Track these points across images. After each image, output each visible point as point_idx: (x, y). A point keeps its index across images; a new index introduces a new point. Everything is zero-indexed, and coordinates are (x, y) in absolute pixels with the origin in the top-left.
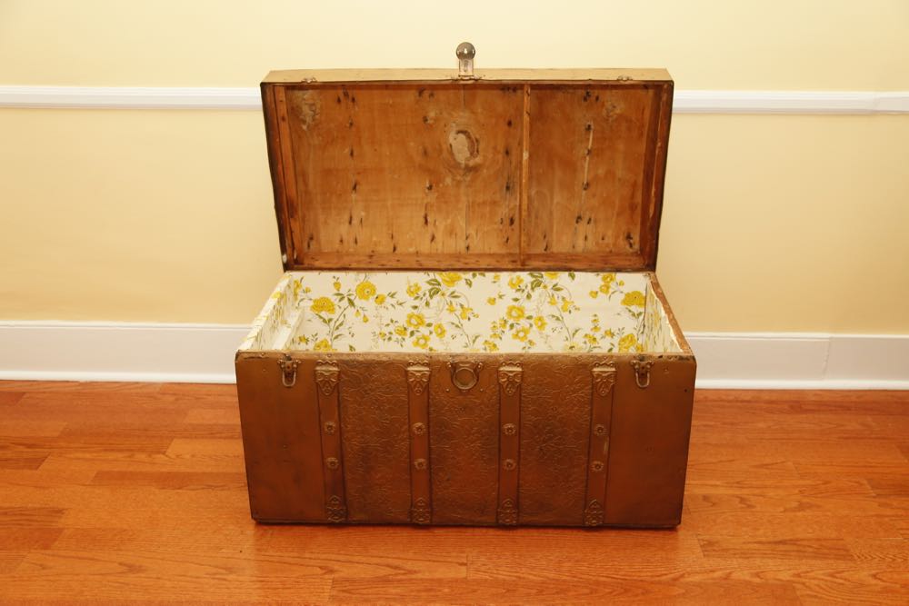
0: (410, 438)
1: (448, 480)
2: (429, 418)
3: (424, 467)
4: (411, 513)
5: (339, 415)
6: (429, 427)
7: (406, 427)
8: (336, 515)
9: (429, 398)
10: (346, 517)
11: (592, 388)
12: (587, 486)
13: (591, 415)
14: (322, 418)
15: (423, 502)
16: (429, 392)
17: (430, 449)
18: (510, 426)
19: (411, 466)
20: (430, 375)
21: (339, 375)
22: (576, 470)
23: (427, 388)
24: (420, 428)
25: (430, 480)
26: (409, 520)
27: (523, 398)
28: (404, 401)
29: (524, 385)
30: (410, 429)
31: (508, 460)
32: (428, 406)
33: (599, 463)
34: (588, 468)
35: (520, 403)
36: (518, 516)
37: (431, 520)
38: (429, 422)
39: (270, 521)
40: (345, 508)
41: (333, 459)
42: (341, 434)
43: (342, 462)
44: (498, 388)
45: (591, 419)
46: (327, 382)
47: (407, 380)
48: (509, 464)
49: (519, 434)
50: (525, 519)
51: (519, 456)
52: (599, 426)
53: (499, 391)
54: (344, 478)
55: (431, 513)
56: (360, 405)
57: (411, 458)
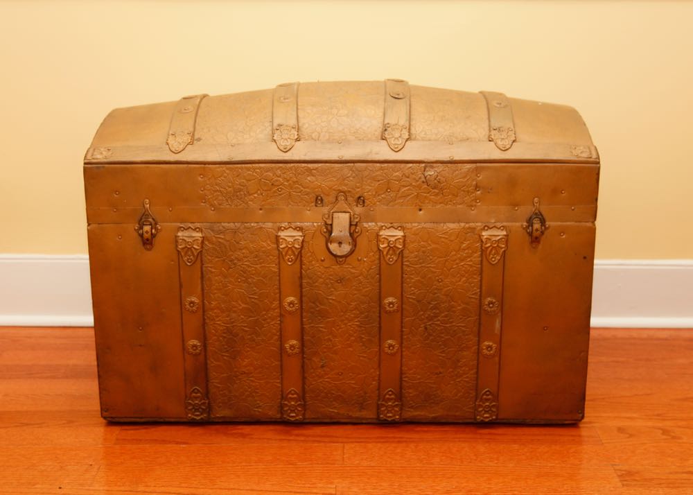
0: (281, 315)
1: (322, 367)
2: (301, 292)
3: (297, 350)
4: (281, 406)
5: (203, 290)
6: (301, 302)
7: (276, 303)
8: (197, 410)
9: (301, 268)
10: (209, 413)
11: (482, 255)
12: (477, 373)
13: (481, 288)
14: (183, 293)
15: (296, 393)
16: (301, 261)
17: (302, 329)
18: (391, 299)
19: (282, 348)
20: (303, 241)
21: (203, 242)
22: (465, 353)
23: (300, 255)
24: (291, 303)
25: (303, 367)
26: (279, 416)
27: (405, 268)
28: (275, 272)
29: (406, 253)
30: (281, 306)
31: (389, 341)
32: (301, 277)
33: (491, 344)
34: (479, 352)
35: (402, 273)
36: (401, 409)
37: (304, 415)
38: (301, 296)
39: (122, 420)
40: (207, 401)
41: (195, 342)
42: (204, 312)
43: (205, 346)
44: (377, 257)
45: (481, 291)
46: (189, 249)
47: (278, 246)
48: (390, 346)
49: (401, 309)
50: (410, 414)
51: (402, 336)
52: (489, 299)
53: (380, 259)
54: (206, 364)
55: (304, 406)
56: (225, 277)
57: (282, 339)
